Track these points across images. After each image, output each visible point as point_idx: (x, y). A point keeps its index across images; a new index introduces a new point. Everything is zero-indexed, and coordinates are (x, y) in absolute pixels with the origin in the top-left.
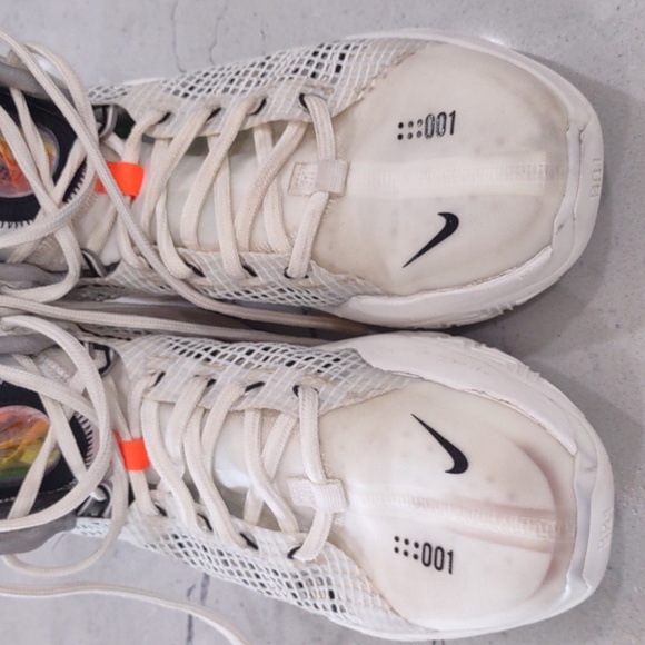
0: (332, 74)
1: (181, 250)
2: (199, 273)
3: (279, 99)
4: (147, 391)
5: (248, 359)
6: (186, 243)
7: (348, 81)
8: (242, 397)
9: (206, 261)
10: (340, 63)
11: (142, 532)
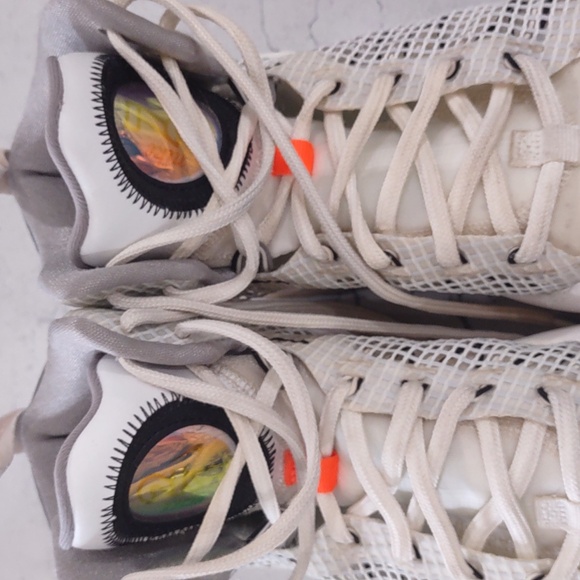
0: (537, 31)
1: (377, 235)
2: (396, 262)
3: (479, 60)
4: (347, 401)
5: (461, 358)
6: (382, 228)
7: (560, 37)
8: (471, 405)
9: (409, 247)
10: (545, 17)
11: (326, 562)
